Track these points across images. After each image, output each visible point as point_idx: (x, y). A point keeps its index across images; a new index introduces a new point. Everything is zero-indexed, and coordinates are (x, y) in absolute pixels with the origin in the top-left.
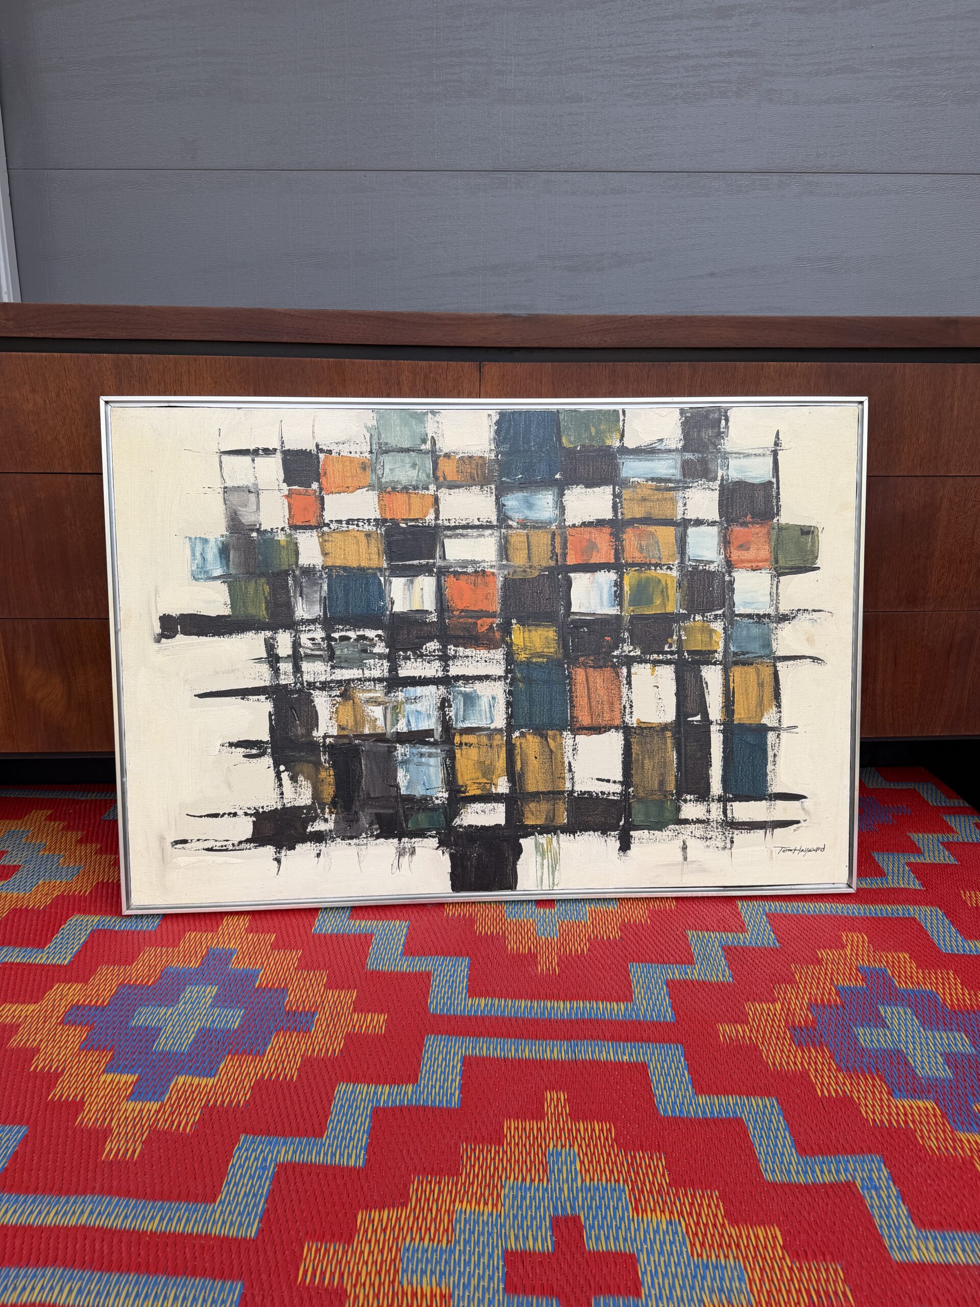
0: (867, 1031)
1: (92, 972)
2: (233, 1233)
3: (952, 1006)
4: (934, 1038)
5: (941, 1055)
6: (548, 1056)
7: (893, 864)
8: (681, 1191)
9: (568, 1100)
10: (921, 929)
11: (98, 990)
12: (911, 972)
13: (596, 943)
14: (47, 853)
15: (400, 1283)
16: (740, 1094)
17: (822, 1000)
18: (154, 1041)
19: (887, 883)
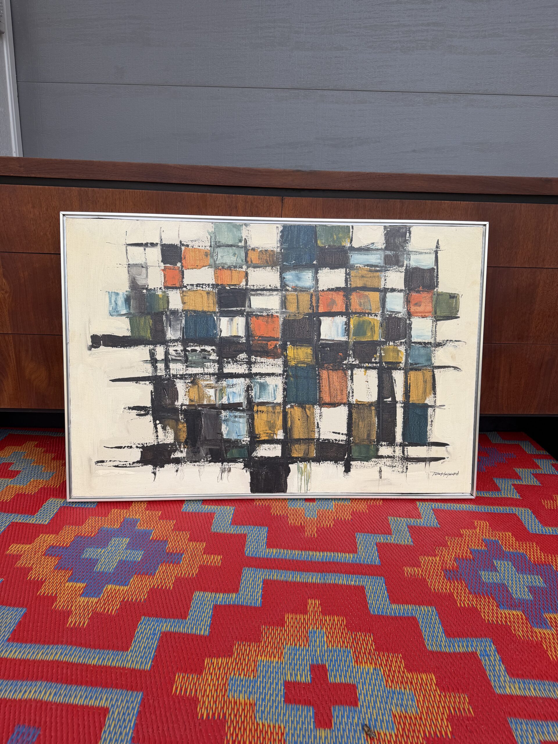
0: (487, 573)
1: (61, 528)
2: (138, 667)
3: (534, 561)
4: (523, 578)
5: (527, 587)
6: (310, 580)
7: (505, 485)
8: (381, 654)
9: (320, 604)
10: (519, 520)
11: (64, 538)
12: (512, 543)
13: (338, 522)
14: (35, 464)
15: (228, 696)
16: (415, 604)
17: (462, 556)
18: (95, 566)
19: (501, 495)
